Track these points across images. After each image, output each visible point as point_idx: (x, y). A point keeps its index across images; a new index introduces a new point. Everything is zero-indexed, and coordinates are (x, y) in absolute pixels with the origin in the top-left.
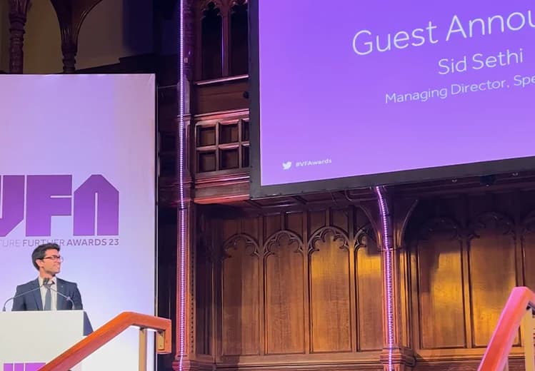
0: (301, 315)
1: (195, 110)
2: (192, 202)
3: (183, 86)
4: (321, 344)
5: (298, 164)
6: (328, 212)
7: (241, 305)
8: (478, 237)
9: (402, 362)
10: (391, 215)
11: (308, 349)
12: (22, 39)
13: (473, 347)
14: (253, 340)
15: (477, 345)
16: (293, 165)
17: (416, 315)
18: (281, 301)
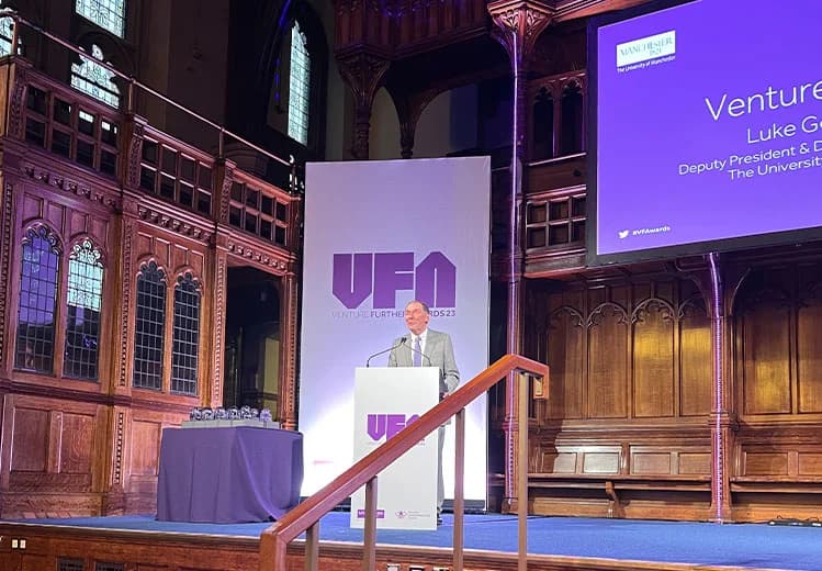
0: (623, 383)
1: (526, 190)
2: (522, 277)
3: (515, 165)
4: (643, 409)
5: (635, 233)
6: (652, 285)
7: (564, 372)
8: (807, 306)
9: (730, 426)
10: (723, 284)
11: (630, 413)
12: (367, 133)
13: (799, 413)
14: (576, 404)
15: (802, 411)
16: (630, 233)
17: (741, 384)
18: (604, 369)
